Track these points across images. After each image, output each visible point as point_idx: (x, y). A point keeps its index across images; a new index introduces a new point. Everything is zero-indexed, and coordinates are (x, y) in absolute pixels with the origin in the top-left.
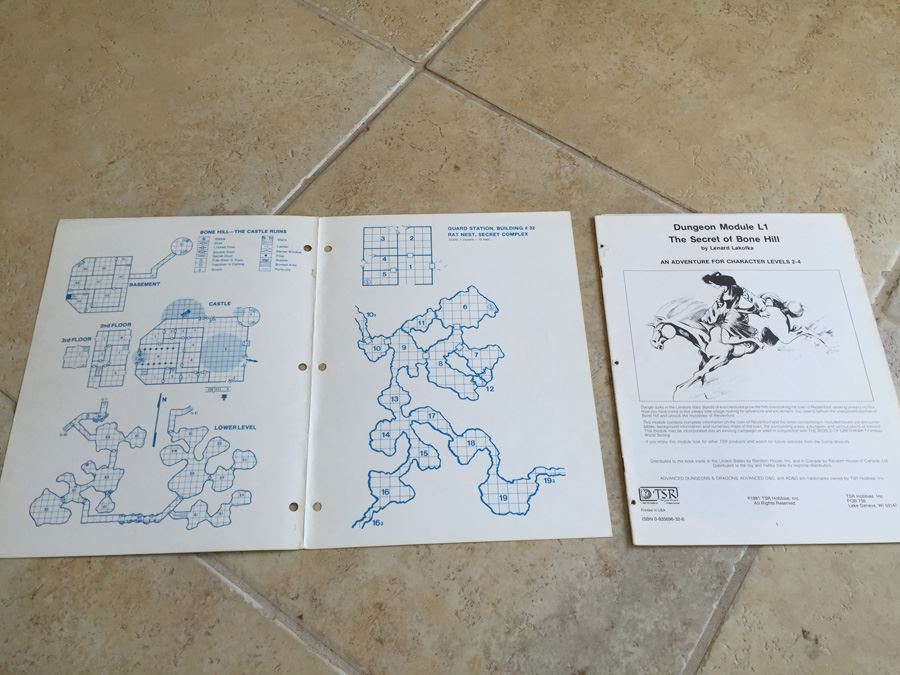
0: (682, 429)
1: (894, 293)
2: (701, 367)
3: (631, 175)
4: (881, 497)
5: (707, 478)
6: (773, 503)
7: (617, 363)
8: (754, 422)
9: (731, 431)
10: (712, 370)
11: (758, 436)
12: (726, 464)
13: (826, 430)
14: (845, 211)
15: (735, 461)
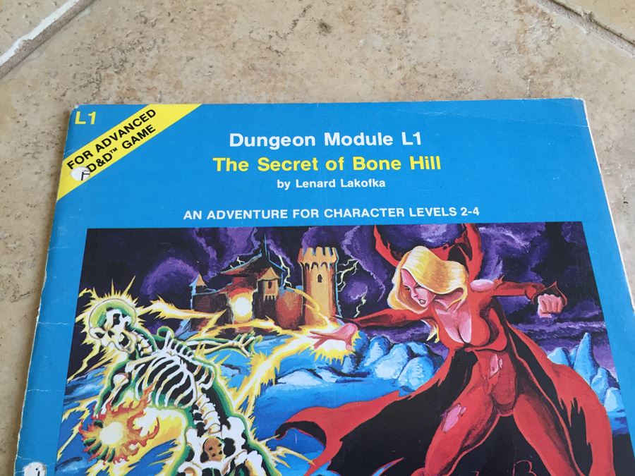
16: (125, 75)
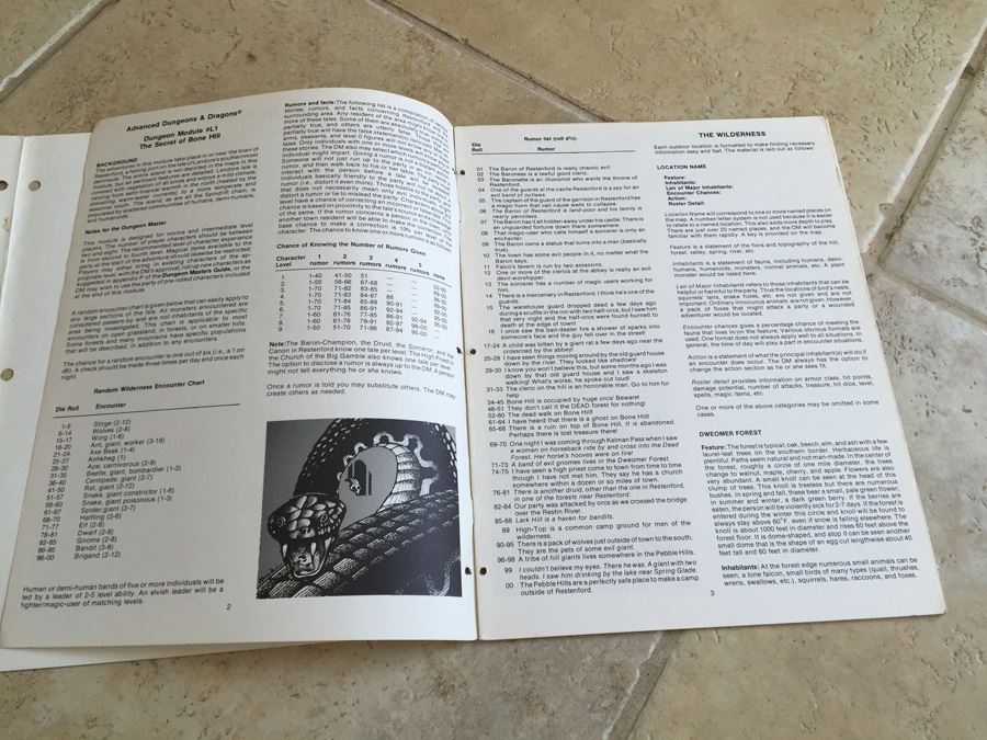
1: (896, 237)
3: (518, 67)
14: (830, 114)
16: (92, 101)
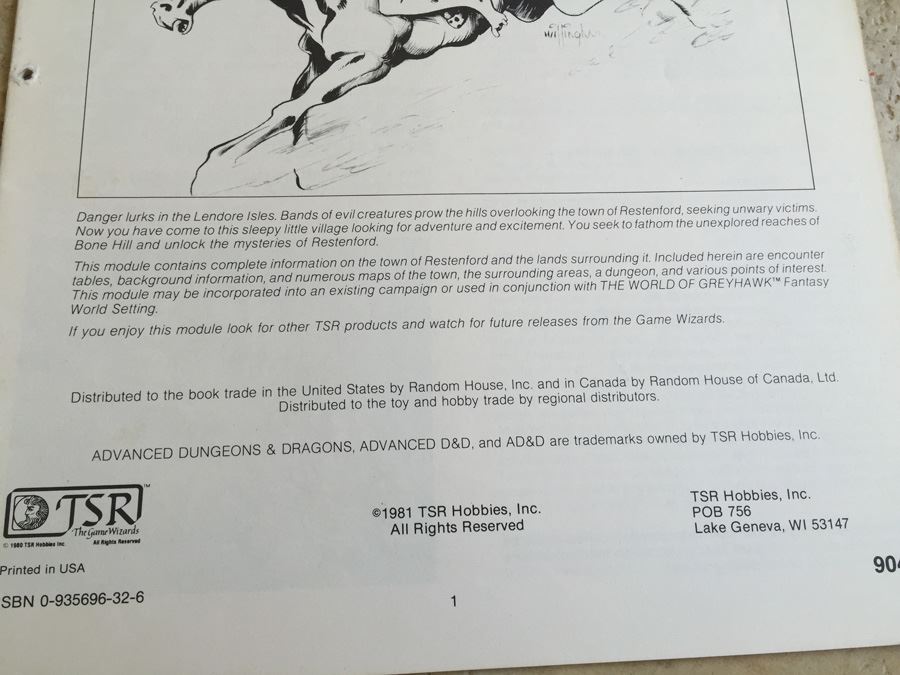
0: (202, 288)
2: (299, 89)
4: (801, 495)
5: (252, 450)
6: (452, 528)
7: (28, 75)
8: (436, 262)
9: (359, 291)
10: (331, 96)
11: (439, 306)
12: (323, 399)
13: (656, 284)
15: (353, 389)
